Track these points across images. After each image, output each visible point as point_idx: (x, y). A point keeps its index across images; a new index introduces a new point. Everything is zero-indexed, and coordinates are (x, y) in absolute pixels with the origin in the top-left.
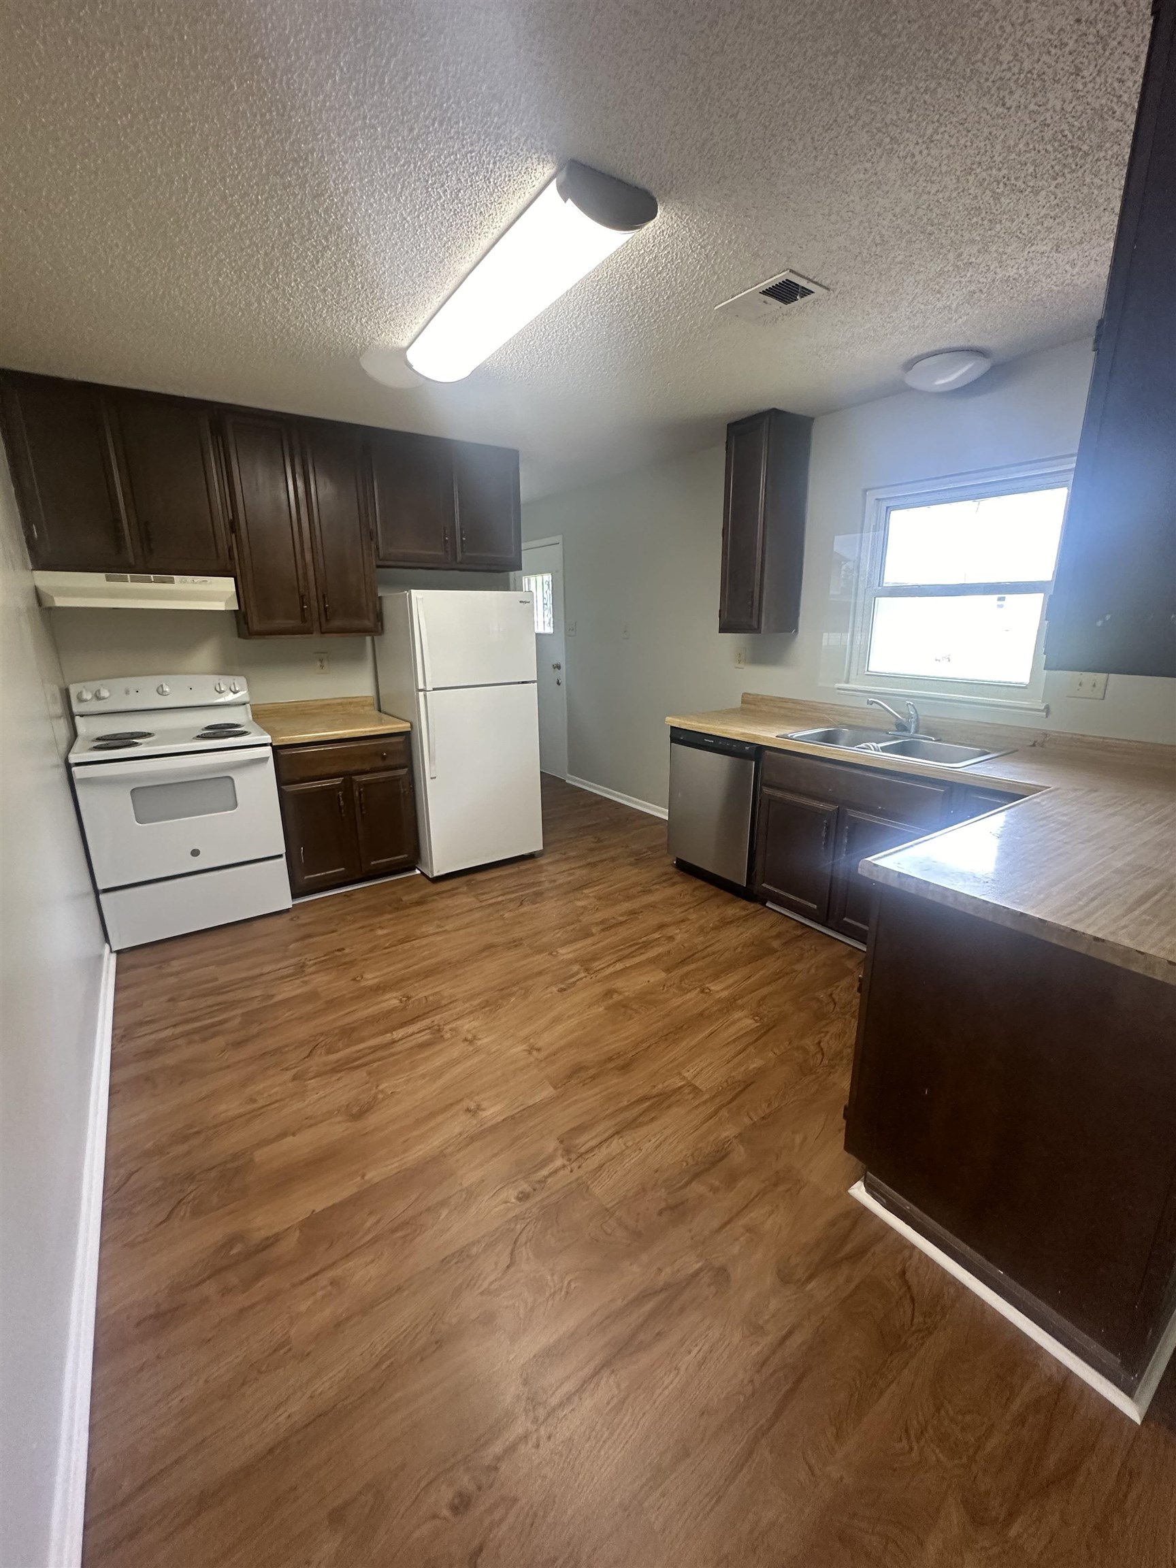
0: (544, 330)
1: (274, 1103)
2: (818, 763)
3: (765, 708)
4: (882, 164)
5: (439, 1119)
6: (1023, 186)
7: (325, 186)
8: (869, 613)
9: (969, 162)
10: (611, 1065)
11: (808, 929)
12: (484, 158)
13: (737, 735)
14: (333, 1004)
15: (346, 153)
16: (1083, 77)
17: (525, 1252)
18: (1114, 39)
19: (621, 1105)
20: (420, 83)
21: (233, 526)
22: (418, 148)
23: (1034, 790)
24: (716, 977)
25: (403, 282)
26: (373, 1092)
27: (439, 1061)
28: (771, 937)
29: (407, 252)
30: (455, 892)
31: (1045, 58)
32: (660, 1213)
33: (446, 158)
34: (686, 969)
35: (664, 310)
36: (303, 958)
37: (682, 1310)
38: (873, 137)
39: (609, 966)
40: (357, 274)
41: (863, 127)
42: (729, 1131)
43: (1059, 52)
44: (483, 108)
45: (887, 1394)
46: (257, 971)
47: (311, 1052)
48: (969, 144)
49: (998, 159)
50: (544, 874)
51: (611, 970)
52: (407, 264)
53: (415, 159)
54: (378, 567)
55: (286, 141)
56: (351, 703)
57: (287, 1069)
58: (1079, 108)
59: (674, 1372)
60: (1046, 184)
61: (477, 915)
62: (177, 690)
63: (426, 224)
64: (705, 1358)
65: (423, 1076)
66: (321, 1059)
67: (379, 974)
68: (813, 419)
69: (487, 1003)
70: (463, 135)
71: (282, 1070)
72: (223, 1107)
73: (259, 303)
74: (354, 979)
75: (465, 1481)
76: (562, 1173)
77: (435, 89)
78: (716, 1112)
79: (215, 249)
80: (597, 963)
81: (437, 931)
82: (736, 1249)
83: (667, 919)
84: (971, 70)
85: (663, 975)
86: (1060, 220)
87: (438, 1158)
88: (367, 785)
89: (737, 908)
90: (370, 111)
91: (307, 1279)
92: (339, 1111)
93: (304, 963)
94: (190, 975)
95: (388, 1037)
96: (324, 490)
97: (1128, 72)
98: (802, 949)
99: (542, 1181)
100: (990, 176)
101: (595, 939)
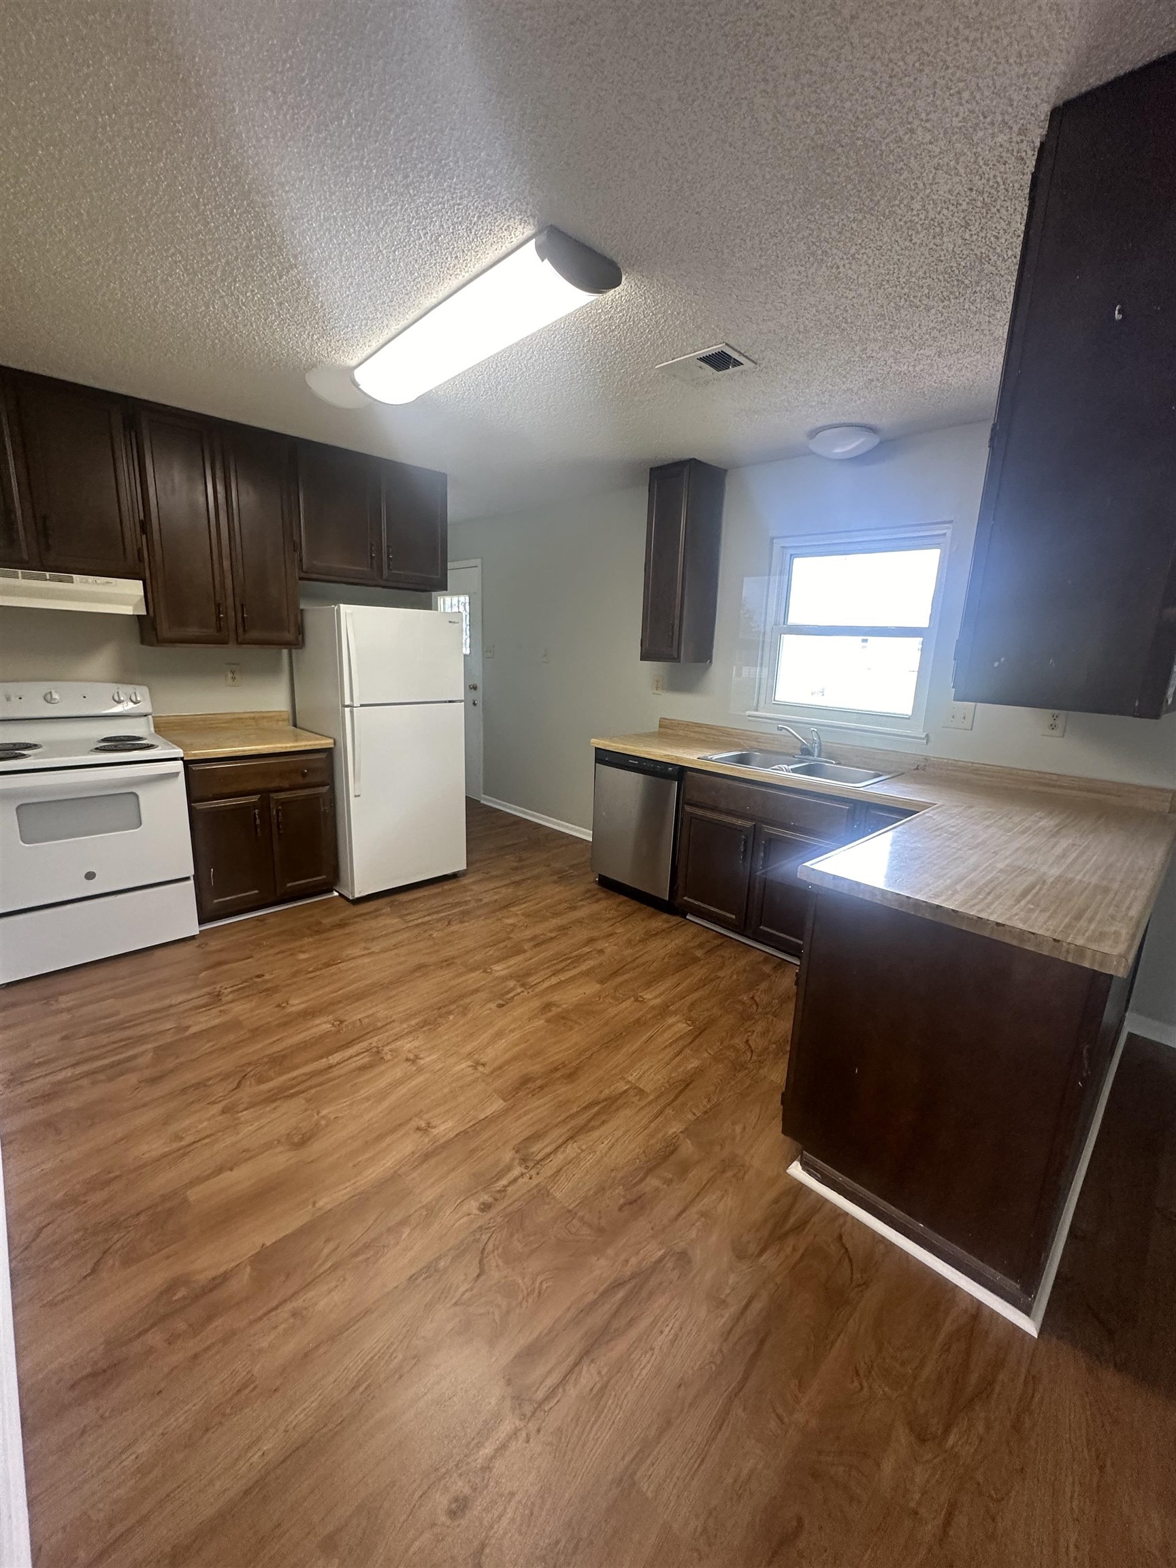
0: (494, 366)
1: (204, 1138)
2: (736, 784)
3: (681, 733)
4: (813, 270)
5: (388, 1140)
6: (919, 303)
7: (307, 211)
8: (776, 648)
9: (880, 278)
10: (558, 1074)
11: (727, 939)
12: (470, 211)
13: (661, 757)
14: (257, 1033)
15: (335, 186)
16: (970, 230)
17: (493, 1261)
18: (995, 207)
19: (571, 1112)
20: (424, 140)
21: (145, 526)
22: (409, 193)
23: (925, 806)
24: (648, 985)
25: (364, 307)
26: (314, 1119)
27: (383, 1083)
28: (694, 947)
29: (376, 281)
30: (378, 913)
31: (945, 211)
32: (620, 1209)
33: (433, 206)
34: (620, 979)
35: (610, 363)
36: (218, 987)
37: (651, 1294)
38: (809, 248)
39: (543, 981)
40: (319, 293)
41: (802, 239)
42: (675, 1128)
43: (955, 210)
44: (478, 170)
45: (838, 1344)
46: (167, 1002)
47: (240, 1082)
48: (882, 265)
49: (902, 280)
50: (468, 893)
51: (546, 984)
52: (372, 291)
53: (403, 201)
54: (301, 579)
55: (277, 166)
56: (264, 718)
57: (214, 1103)
58: (965, 252)
59: (650, 1353)
60: (936, 304)
61: (406, 935)
62: (67, 698)
63: (400, 258)
64: (676, 1335)
65: (367, 1099)
66: (251, 1090)
67: (305, 998)
68: (726, 471)
69: (425, 1023)
70: (455, 189)
71: (208, 1104)
72: (145, 1148)
73: (207, 307)
74: (279, 1006)
75: (460, 1486)
76: (521, 1181)
77: (436, 147)
78: (661, 1112)
79: (173, 250)
80: (531, 979)
81: (364, 953)
82: (693, 1234)
83: (596, 934)
84: (890, 211)
85: (598, 987)
86: (943, 333)
87: (393, 1178)
88: (284, 803)
89: (660, 921)
90: (369, 154)
91: (265, 1314)
92: (279, 1142)
93: (220, 992)
94: (85, 1010)
95: (324, 1062)
96: (245, 497)
97: (1001, 232)
98: (723, 957)
99: (504, 1190)
100: (895, 292)
101: (528, 955)
